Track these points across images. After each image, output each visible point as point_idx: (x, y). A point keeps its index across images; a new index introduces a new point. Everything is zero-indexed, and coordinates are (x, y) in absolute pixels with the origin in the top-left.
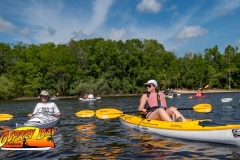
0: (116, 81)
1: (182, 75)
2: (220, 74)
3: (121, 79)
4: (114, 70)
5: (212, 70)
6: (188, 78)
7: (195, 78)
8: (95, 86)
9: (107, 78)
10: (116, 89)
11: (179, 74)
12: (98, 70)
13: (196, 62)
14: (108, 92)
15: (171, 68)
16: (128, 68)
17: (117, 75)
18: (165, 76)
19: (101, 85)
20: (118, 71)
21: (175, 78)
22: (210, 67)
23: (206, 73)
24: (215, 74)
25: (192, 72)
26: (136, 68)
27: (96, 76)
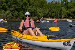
0: (16, 13)
1: (49, 11)
2: (68, 11)
3: (19, 12)
4: (15, 7)
5: (64, 9)
6: (52, 13)
7: (55, 13)
8: (5, 15)
9: (11, 11)
10: (16, 17)
11: (48, 11)
12: (7, 7)
13: (57, 5)
14: (11, 18)
15: (44, 7)
16: (22, 6)
17: (17, 10)
18: (41, 11)
19: (8, 14)
20: (17, 7)
21: (46, 12)
22: (63, 8)
23: (61, 10)
24: (65, 11)
25: (54, 10)
26: (26, 7)
27: (6, 10)
